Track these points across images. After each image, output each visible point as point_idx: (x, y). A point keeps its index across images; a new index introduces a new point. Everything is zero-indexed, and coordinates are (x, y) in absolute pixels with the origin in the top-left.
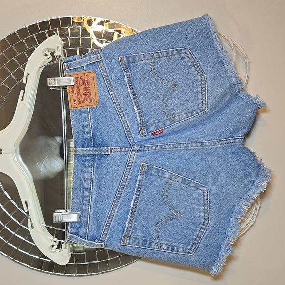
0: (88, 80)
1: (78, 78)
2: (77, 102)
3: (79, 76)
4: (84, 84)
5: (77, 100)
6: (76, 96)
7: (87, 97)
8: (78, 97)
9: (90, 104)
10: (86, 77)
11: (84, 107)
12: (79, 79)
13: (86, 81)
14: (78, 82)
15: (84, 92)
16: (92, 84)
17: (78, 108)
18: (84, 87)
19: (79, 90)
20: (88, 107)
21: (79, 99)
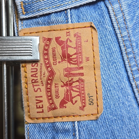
0: (78, 47)
1: (49, 40)
2: (46, 104)
3: (53, 35)
4: (66, 57)
5: (45, 99)
6: (43, 88)
7: (74, 94)
8: (48, 90)
9: (82, 113)
10: (74, 39)
11: (65, 119)
12: (54, 44)
13: (71, 51)
14: (50, 51)
15: (66, 80)
16: (88, 59)
17: (47, 120)
18: (66, 64)
19: (52, 73)
20: (76, 119)
21: (50, 98)
